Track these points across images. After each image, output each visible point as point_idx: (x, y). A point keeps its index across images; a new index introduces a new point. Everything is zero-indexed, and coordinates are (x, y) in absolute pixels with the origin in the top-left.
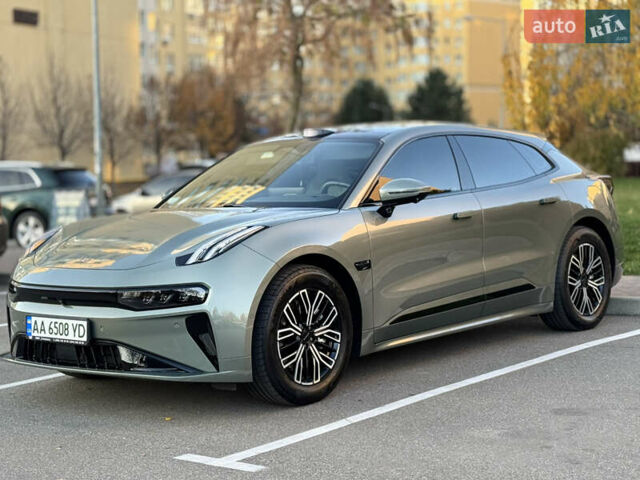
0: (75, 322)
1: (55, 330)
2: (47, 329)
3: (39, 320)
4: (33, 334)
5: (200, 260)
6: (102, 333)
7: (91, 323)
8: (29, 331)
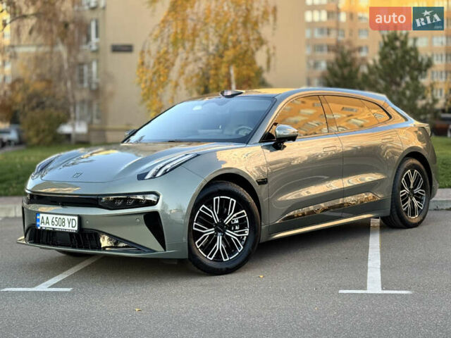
0: (70, 217)
1: (56, 223)
2: (50, 223)
3: (45, 216)
4: (41, 226)
5: (154, 176)
6: (88, 225)
7: (80, 218)
8: (38, 223)
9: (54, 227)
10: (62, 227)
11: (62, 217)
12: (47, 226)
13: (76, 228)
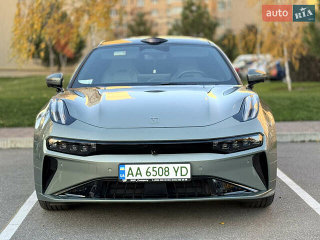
0: (176, 166)
1: (154, 173)
2: (144, 173)
3: (134, 168)
4: (127, 178)
8: (122, 176)
9: (151, 177)
10: (164, 177)
11: (164, 166)
12: (139, 177)
13: (189, 176)
